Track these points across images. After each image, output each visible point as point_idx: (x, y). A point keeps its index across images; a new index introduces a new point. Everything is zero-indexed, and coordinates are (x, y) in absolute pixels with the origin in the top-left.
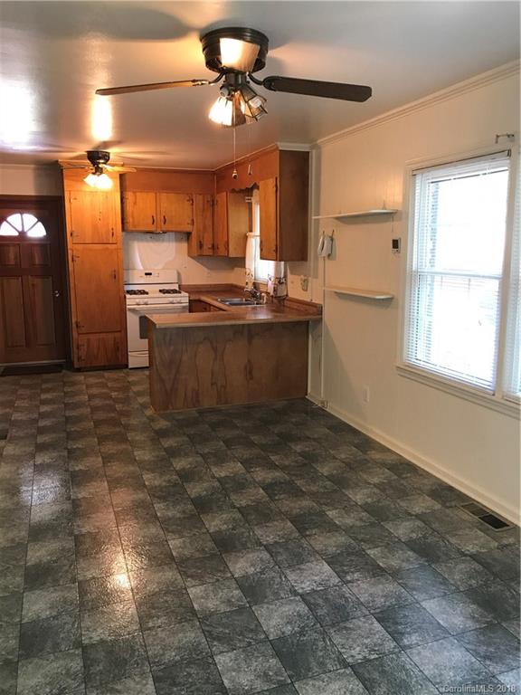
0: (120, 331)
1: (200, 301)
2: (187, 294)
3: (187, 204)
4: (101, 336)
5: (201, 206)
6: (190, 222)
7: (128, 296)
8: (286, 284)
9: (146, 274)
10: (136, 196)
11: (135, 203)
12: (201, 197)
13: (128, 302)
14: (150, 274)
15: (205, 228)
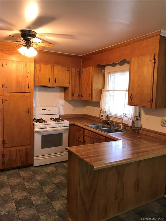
0: (30, 145)
1: (74, 125)
2: (68, 122)
3: (67, 72)
4: (18, 148)
5: (74, 74)
6: (68, 82)
7: (35, 123)
8: (140, 120)
9: (43, 109)
10: (40, 67)
11: (40, 70)
12: (74, 69)
13: (36, 127)
14: (45, 109)
15: (75, 86)
